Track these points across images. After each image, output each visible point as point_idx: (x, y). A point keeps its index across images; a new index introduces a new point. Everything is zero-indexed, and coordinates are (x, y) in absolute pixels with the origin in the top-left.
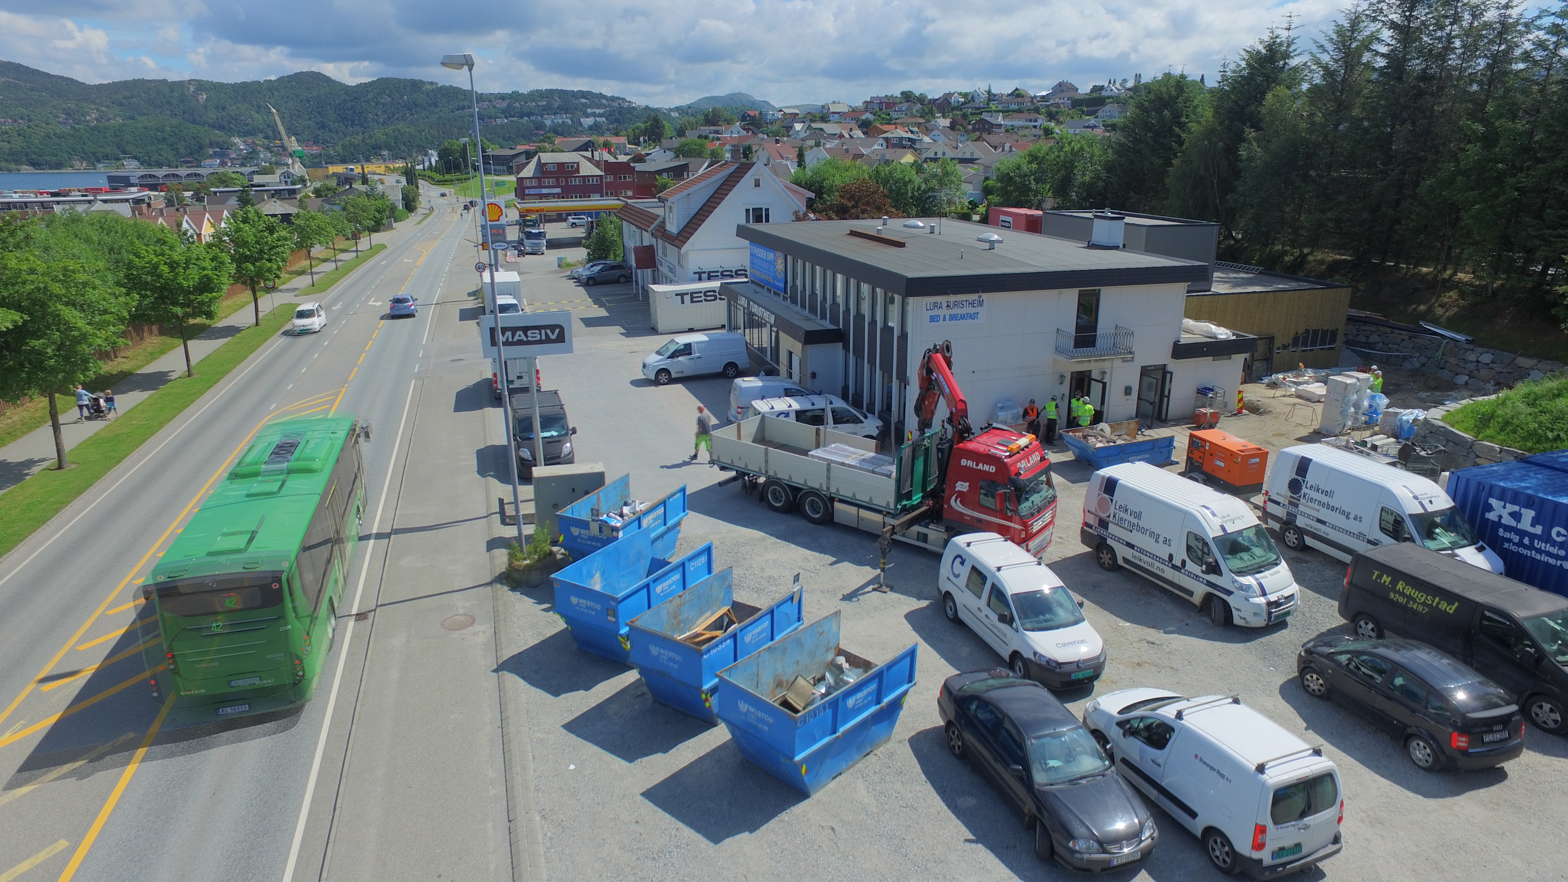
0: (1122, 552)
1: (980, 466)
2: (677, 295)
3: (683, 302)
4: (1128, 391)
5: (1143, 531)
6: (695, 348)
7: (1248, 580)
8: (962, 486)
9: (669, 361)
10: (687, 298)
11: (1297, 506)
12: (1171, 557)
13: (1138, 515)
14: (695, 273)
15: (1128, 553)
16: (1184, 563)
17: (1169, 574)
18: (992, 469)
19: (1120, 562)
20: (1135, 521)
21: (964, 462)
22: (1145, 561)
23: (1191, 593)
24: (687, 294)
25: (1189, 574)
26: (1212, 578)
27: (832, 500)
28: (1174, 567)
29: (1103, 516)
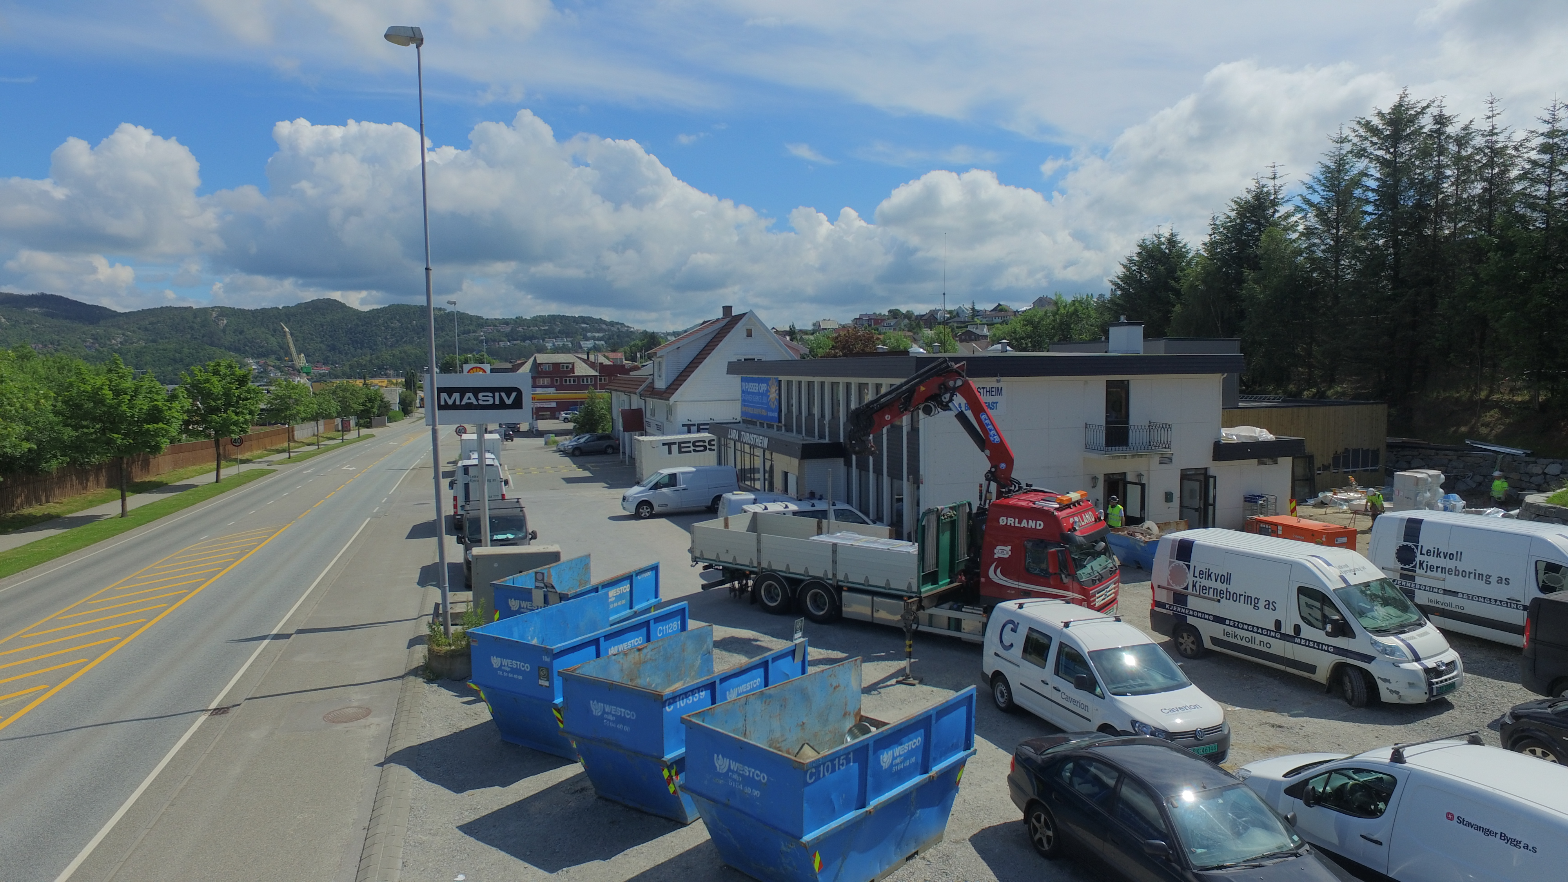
0: (1208, 630)
1: (1024, 523)
2: (664, 444)
3: (670, 453)
4: (1168, 497)
5: (1236, 597)
6: (680, 478)
7: (1391, 641)
8: (1003, 551)
9: (651, 492)
10: (675, 448)
11: (1412, 578)
12: (1278, 624)
13: (1227, 579)
14: (683, 425)
15: (1218, 631)
16: (1297, 629)
17: (1278, 647)
18: (1040, 525)
19: (1208, 644)
20: (1224, 587)
21: (1003, 521)
22: (1242, 637)
23: (1312, 669)
24: (675, 443)
25: (1308, 643)
26: (1341, 642)
27: (839, 589)
28: (1285, 637)
29: (1179, 588)
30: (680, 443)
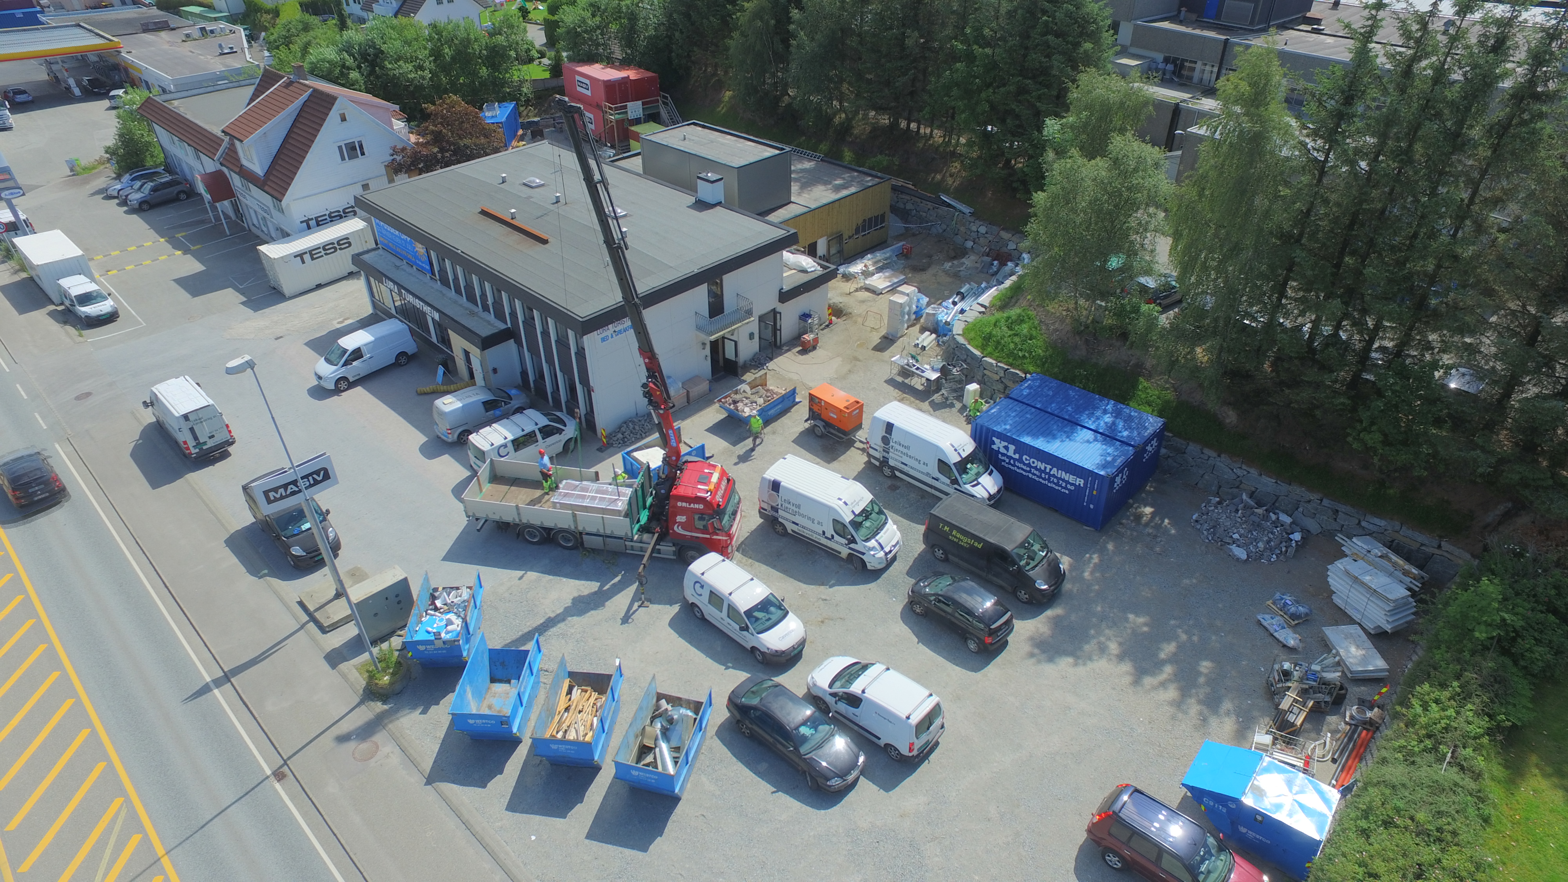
0: (790, 527)
1: (692, 506)
2: (295, 257)
3: (303, 262)
5: (804, 516)
6: (364, 350)
7: (872, 543)
8: (681, 519)
9: (344, 369)
10: (307, 257)
11: (888, 453)
12: (824, 533)
13: (799, 506)
14: (302, 222)
15: (795, 528)
16: (833, 536)
17: (824, 541)
18: (701, 506)
19: (790, 531)
20: (797, 510)
21: (679, 504)
22: (806, 533)
23: (840, 553)
24: (306, 253)
25: (837, 542)
26: (852, 546)
27: (581, 533)
28: (826, 538)
29: (774, 505)
30: (310, 252)
